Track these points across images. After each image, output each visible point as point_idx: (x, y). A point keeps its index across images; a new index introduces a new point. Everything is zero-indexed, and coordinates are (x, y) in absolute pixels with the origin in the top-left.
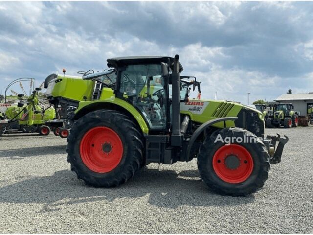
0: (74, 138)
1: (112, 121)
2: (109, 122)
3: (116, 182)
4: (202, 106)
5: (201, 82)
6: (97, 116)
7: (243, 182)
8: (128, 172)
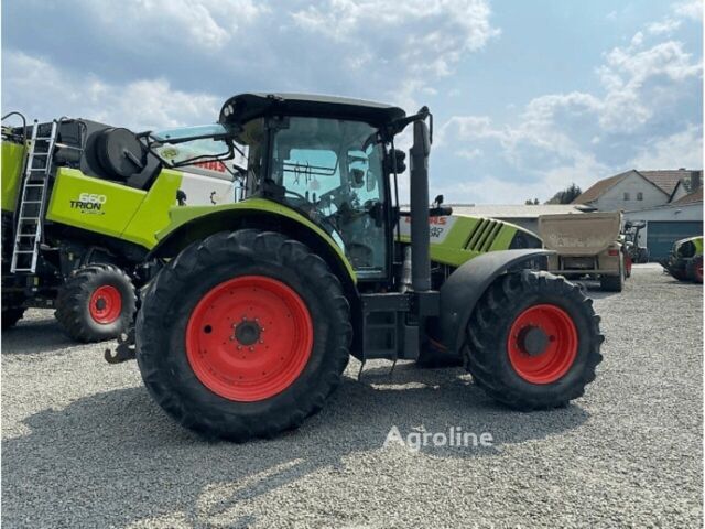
0: (171, 312)
1: (285, 260)
2: (278, 264)
6: (243, 248)
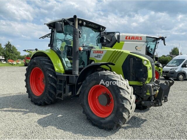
3: (41, 102)
4: (101, 54)
5: (166, 37)
7: (106, 118)
8: (46, 97)
